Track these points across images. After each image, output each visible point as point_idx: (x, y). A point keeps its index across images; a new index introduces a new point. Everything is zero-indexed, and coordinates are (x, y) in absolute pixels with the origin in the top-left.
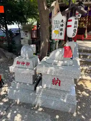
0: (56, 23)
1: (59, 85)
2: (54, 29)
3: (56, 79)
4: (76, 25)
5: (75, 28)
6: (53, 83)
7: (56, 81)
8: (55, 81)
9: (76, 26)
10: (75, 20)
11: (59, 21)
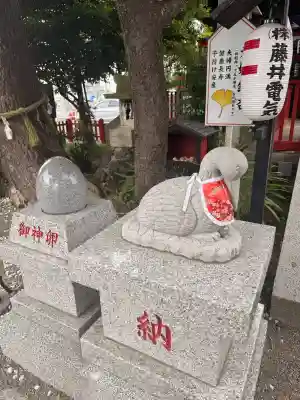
0: (222, 61)
1: (168, 346)
2: (213, 85)
3: (153, 320)
4: (278, 64)
5: (276, 78)
6: (142, 332)
7: (153, 325)
8: (150, 326)
9: (282, 68)
10: (273, 42)
11: (233, 53)
